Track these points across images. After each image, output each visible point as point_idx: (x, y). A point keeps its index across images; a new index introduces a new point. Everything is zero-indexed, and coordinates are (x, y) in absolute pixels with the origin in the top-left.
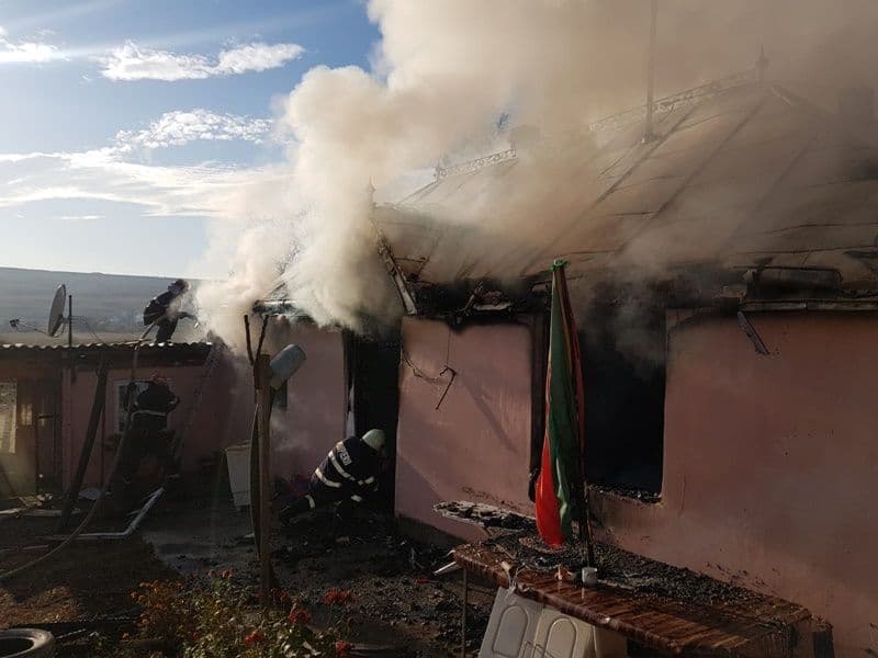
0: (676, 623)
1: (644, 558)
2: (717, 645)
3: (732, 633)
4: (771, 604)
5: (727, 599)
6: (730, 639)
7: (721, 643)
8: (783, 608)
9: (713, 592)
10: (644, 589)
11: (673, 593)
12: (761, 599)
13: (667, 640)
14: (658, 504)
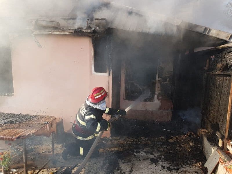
0: (15, 131)
1: (7, 113)
2: (28, 134)
3: (33, 129)
4: (45, 118)
5: (33, 119)
6: (32, 131)
7: (29, 133)
8: (48, 118)
9: (29, 118)
10: (5, 123)
11: (16, 122)
12: (43, 117)
13: (11, 137)
14: (13, 96)
